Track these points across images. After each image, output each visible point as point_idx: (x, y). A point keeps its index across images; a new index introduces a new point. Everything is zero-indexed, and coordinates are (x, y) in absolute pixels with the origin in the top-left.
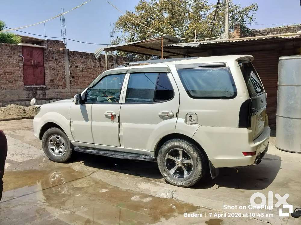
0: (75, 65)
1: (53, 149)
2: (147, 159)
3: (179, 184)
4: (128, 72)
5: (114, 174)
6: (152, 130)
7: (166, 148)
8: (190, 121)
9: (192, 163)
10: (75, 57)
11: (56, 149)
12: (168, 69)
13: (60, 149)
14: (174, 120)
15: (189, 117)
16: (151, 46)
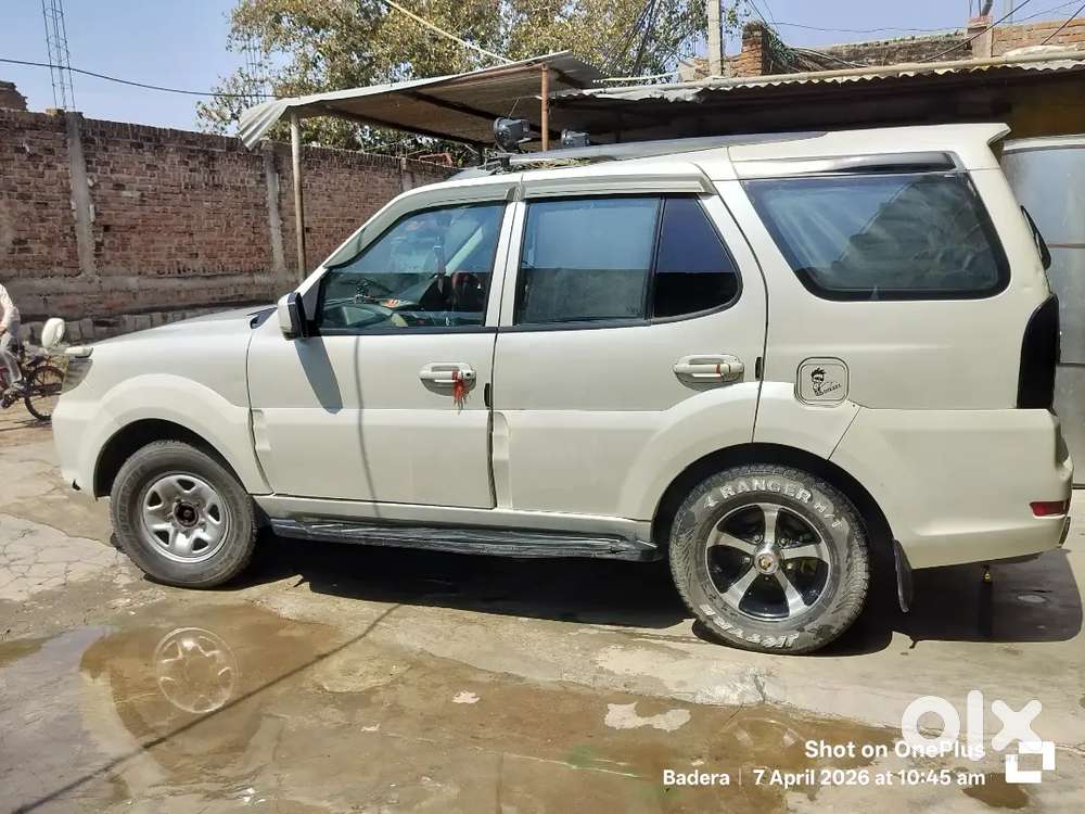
0: (113, 177)
1: (163, 535)
2: (627, 551)
3: (770, 642)
4: (517, 194)
5: (470, 622)
6: (648, 433)
7: (712, 504)
8: (818, 392)
9: (826, 558)
10: (111, 148)
11: (176, 532)
12: (702, 181)
13: (199, 533)
14: (748, 388)
15: (813, 375)
16: (469, 102)
